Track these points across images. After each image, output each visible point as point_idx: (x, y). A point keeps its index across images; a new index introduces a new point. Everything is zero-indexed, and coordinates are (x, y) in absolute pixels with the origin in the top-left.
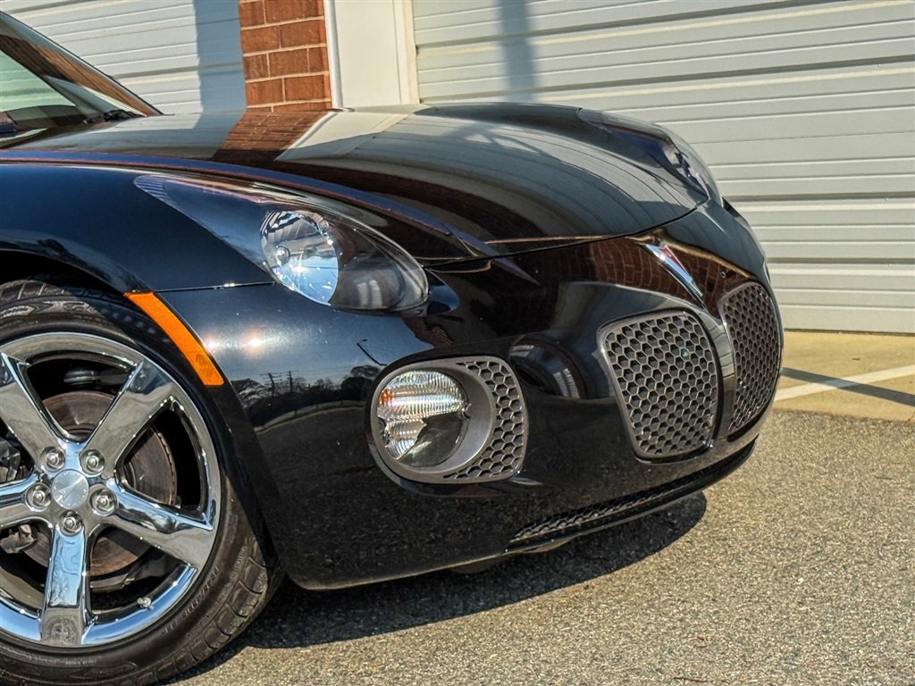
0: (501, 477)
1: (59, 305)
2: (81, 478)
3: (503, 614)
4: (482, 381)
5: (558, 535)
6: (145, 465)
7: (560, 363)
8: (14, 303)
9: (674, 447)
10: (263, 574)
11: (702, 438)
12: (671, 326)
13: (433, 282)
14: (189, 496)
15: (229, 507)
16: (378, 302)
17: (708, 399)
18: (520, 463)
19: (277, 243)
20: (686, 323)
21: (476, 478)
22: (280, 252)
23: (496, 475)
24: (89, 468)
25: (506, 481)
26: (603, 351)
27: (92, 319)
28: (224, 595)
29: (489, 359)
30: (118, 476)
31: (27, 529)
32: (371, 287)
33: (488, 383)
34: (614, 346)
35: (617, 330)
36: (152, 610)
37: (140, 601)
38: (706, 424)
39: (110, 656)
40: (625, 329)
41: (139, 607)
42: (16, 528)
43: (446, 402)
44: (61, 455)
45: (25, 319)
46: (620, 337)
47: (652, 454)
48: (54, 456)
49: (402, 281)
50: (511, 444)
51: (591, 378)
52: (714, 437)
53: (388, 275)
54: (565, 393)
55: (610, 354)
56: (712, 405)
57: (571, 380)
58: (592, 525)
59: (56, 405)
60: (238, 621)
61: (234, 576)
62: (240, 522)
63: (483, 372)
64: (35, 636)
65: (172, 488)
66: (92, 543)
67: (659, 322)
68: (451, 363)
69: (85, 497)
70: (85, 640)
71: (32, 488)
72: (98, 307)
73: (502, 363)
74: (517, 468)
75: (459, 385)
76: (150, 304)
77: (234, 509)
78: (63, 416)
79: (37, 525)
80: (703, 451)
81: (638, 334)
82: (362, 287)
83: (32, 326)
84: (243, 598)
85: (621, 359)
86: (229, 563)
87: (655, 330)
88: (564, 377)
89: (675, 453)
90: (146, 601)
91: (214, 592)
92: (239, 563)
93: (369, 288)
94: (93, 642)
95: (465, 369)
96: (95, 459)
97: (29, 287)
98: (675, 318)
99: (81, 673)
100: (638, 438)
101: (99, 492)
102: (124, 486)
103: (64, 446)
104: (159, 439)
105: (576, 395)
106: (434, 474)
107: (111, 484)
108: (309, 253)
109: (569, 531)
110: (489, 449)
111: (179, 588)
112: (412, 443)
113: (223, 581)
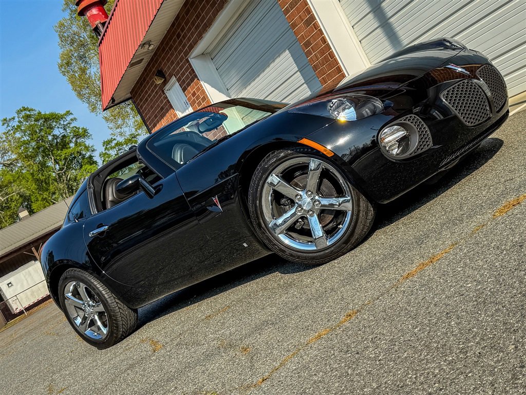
0: (427, 149)
1: (282, 154)
2: (309, 200)
3: (449, 192)
4: (409, 123)
5: (453, 160)
6: (324, 189)
7: (434, 110)
8: (270, 159)
9: (479, 120)
10: (370, 205)
11: (487, 115)
12: (463, 85)
13: (383, 101)
14: (340, 192)
15: (351, 190)
16: (370, 114)
17: (484, 102)
18: (431, 142)
19: (334, 111)
20: (467, 83)
21: (420, 151)
22: (336, 113)
23: (426, 148)
24: (309, 196)
25: (430, 149)
26: (444, 100)
27: (293, 154)
28: (361, 215)
29: (409, 116)
30: (318, 195)
31: (300, 220)
32: (366, 111)
33: (412, 123)
34: (446, 97)
35: (445, 92)
36: (343, 228)
37: (339, 227)
38: (487, 110)
39: (336, 245)
40: (448, 91)
41: (339, 229)
42: (297, 221)
43: (401, 134)
44: (301, 195)
45: (275, 162)
46: (447, 94)
47: (473, 124)
48: (298, 197)
49: (374, 106)
50: (426, 138)
51: (444, 110)
52: (491, 113)
53: (370, 105)
54: (439, 118)
55: (446, 100)
56: (487, 103)
57: (439, 114)
58: (463, 153)
59: (294, 183)
60: (368, 221)
61: (361, 209)
62: (357, 193)
63: (408, 120)
64: (315, 248)
65: (335, 193)
66: (319, 216)
67: (458, 85)
68: (398, 121)
69: (312, 204)
70: (328, 244)
71: (297, 208)
72: (293, 150)
73: (413, 115)
74: (431, 144)
75: (403, 127)
76: (305, 141)
77: (353, 190)
78: (297, 185)
79: (302, 218)
80: (489, 118)
81: (453, 91)
82: (364, 112)
83: (277, 163)
84: (367, 213)
85: (450, 100)
86: (359, 206)
87: (458, 88)
88: (436, 113)
89: (480, 122)
90: (341, 226)
91: (358, 215)
92: (361, 204)
93: (366, 112)
94: (330, 244)
95: (403, 121)
96: (310, 193)
97: (272, 153)
98: (463, 83)
99: (331, 253)
100: (466, 121)
101: (315, 202)
102: (321, 197)
103: (300, 193)
104: (325, 181)
105: (442, 117)
106: (407, 155)
107: (317, 197)
108: (344, 109)
109: (456, 157)
110: (420, 142)
111: (348, 219)
112: (397, 150)
113: (359, 211)
